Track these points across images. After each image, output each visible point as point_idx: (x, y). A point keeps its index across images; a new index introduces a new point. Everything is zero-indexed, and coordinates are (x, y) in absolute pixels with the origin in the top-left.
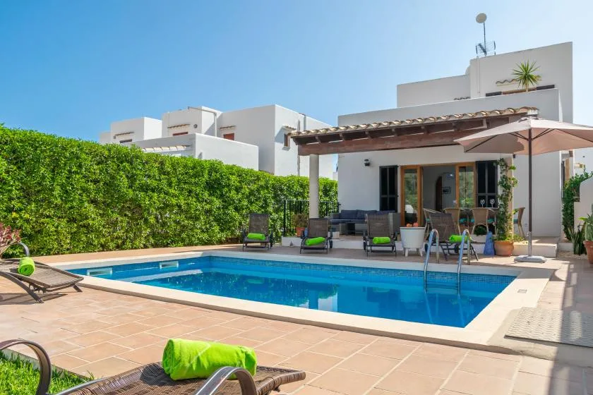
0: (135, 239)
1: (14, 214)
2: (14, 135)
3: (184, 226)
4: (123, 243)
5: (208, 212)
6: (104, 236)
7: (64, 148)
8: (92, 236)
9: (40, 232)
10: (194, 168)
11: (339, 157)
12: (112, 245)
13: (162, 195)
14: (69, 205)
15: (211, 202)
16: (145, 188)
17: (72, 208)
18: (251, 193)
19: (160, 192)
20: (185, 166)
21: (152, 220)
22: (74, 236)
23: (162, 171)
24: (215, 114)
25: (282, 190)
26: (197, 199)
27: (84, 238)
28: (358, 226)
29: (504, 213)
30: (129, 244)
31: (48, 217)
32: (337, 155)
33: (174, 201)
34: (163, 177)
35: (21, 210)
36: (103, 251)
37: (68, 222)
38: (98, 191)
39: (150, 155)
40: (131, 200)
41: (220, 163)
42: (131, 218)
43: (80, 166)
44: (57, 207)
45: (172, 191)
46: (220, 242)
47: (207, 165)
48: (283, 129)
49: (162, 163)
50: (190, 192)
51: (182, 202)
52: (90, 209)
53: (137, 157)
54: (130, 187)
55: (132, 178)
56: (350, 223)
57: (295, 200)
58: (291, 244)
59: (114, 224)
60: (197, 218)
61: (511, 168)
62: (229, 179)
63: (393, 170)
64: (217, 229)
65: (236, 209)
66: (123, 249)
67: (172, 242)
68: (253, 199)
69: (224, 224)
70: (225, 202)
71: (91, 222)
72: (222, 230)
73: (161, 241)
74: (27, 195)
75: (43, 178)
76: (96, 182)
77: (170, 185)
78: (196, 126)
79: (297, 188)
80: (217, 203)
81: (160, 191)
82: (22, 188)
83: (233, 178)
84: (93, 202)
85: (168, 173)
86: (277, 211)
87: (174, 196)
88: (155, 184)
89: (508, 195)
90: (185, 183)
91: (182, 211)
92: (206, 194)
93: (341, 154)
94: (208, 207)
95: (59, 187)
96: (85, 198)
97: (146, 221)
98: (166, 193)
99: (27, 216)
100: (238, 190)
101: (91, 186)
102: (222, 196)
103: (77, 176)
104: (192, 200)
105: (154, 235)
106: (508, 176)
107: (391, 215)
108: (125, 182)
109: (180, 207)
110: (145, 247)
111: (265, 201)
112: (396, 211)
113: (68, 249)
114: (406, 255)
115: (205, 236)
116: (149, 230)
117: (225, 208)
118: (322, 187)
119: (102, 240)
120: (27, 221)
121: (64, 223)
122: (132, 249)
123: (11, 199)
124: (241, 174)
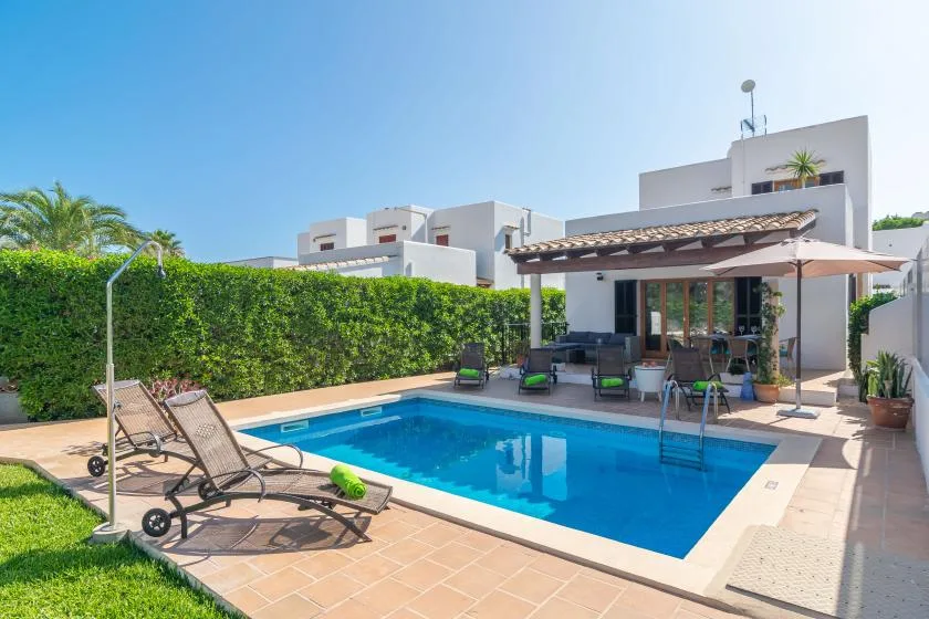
0: (335, 375)
1: (204, 357)
2: (201, 271)
3: (390, 356)
4: (323, 380)
5: (417, 338)
6: (301, 374)
7: (254, 282)
8: (288, 375)
9: (232, 374)
10: (400, 290)
11: (567, 278)
12: (310, 383)
13: (365, 324)
14: (261, 343)
15: (419, 327)
16: (345, 318)
17: (265, 345)
18: (467, 313)
19: (362, 321)
20: (391, 289)
21: (354, 352)
22: (269, 377)
23: (364, 296)
24: (425, 216)
25: (501, 306)
26: (405, 324)
27: (279, 378)
28: (589, 353)
29: (766, 350)
30: (329, 381)
31: (240, 357)
32: (563, 275)
33: (378, 329)
34: (365, 303)
35: (211, 352)
36: (301, 389)
37: (262, 361)
38: (293, 325)
39: (350, 280)
40: (331, 332)
41: (429, 282)
42: (331, 352)
43: (273, 300)
44: (250, 346)
45: (376, 318)
46: (432, 371)
47: (414, 285)
48: (503, 229)
49: (364, 289)
50: (396, 317)
51: (388, 329)
52: (284, 345)
53: (337, 284)
54: (330, 317)
55: (330, 308)
56: (580, 350)
57: (517, 317)
58: (511, 376)
59: (311, 360)
60: (405, 346)
61: (776, 294)
62: (440, 300)
63: (631, 284)
64: (427, 356)
65: (449, 332)
66: (323, 387)
67: (377, 373)
68: (468, 319)
69: (435, 350)
70: (437, 325)
71: (286, 360)
72: (433, 358)
73: (365, 373)
74: (217, 336)
75: (233, 315)
76: (290, 314)
77: (373, 311)
78: (405, 228)
79: (518, 302)
80: (427, 327)
81: (361, 319)
82: (211, 328)
83: (445, 298)
84: (288, 337)
85: (372, 299)
86: (495, 331)
87: (379, 323)
88: (357, 311)
89: (771, 328)
90: (391, 308)
91: (388, 339)
92: (415, 319)
93: (570, 274)
94: (416, 333)
95: (250, 325)
96: (279, 334)
97: (348, 354)
98: (370, 322)
99: (218, 358)
100: (451, 311)
101: (285, 320)
102: (433, 318)
103: (271, 311)
104: (400, 327)
105: (356, 368)
106: (773, 304)
107: (628, 340)
108: (323, 312)
109: (385, 334)
110: (347, 382)
111: (482, 320)
112: (635, 334)
113: (262, 391)
114: (642, 399)
115: (415, 365)
116: (350, 363)
117: (436, 332)
118: (547, 300)
119: (299, 379)
120: (217, 363)
121: (257, 362)
122: (333, 385)
123: (200, 341)
124: (454, 293)
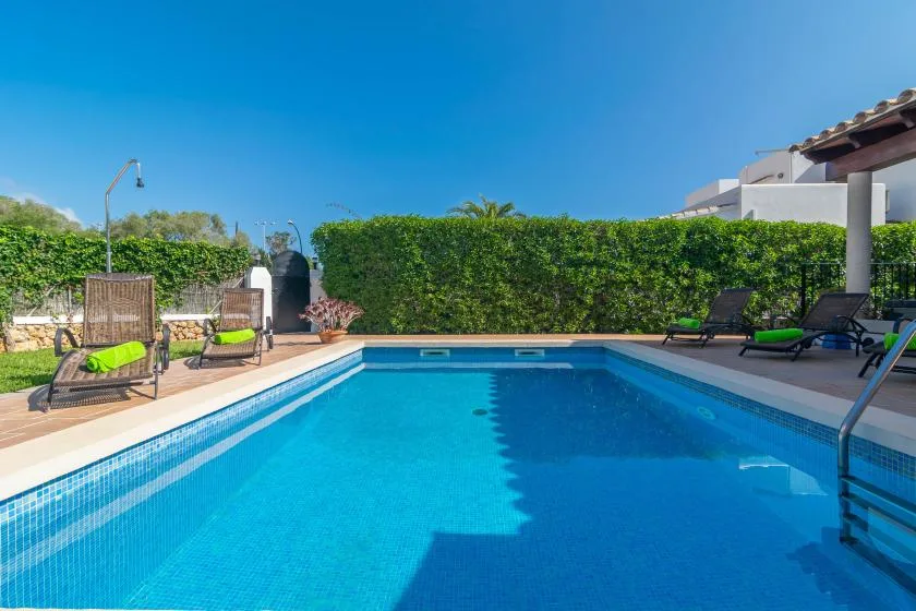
0: (566, 321)
1: (430, 295)
4: (552, 326)
6: (525, 317)
8: (510, 317)
12: (535, 328)
13: (604, 270)
14: (481, 285)
15: (691, 276)
16: (576, 264)
17: (485, 287)
19: (600, 266)
20: (644, 231)
21: (589, 300)
22: (490, 317)
23: (603, 240)
26: (668, 272)
27: (501, 319)
30: (557, 328)
34: (605, 247)
35: (436, 291)
36: (526, 333)
37: (482, 302)
38: (514, 270)
39: (584, 224)
41: (712, 219)
45: (620, 264)
47: (685, 226)
49: (604, 231)
50: (653, 263)
51: (638, 277)
52: (505, 289)
53: (565, 228)
54: (555, 262)
55: (557, 252)
62: (730, 241)
66: (552, 333)
70: (726, 273)
71: (507, 303)
74: (441, 278)
75: (454, 260)
76: (512, 259)
78: (782, 175)
80: (706, 276)
81: (599, 264)
82: (435, 271)
83: (741, 239)
84: (509, 281)
85: (615, 243)
87: (624, 270)
88: (591, 256)
91: (639, 288)
92: (685, 266)
94: (687, 282)
95: (469, 269)
96: (498, 277)
97: (581, 302)
98: (612, 267)
99: (442, 297)
100: (753, 256)
101: (504, 264)
102: (717, 265)
104: (658, 275)
108: (548, 257)
109: (634, 282)
113: (484, 329)
116: (585, 312)
117: (723, 282)
119: (523, 322)
120: (442, 301)
121: (477, 303)
123: (426, 281)
